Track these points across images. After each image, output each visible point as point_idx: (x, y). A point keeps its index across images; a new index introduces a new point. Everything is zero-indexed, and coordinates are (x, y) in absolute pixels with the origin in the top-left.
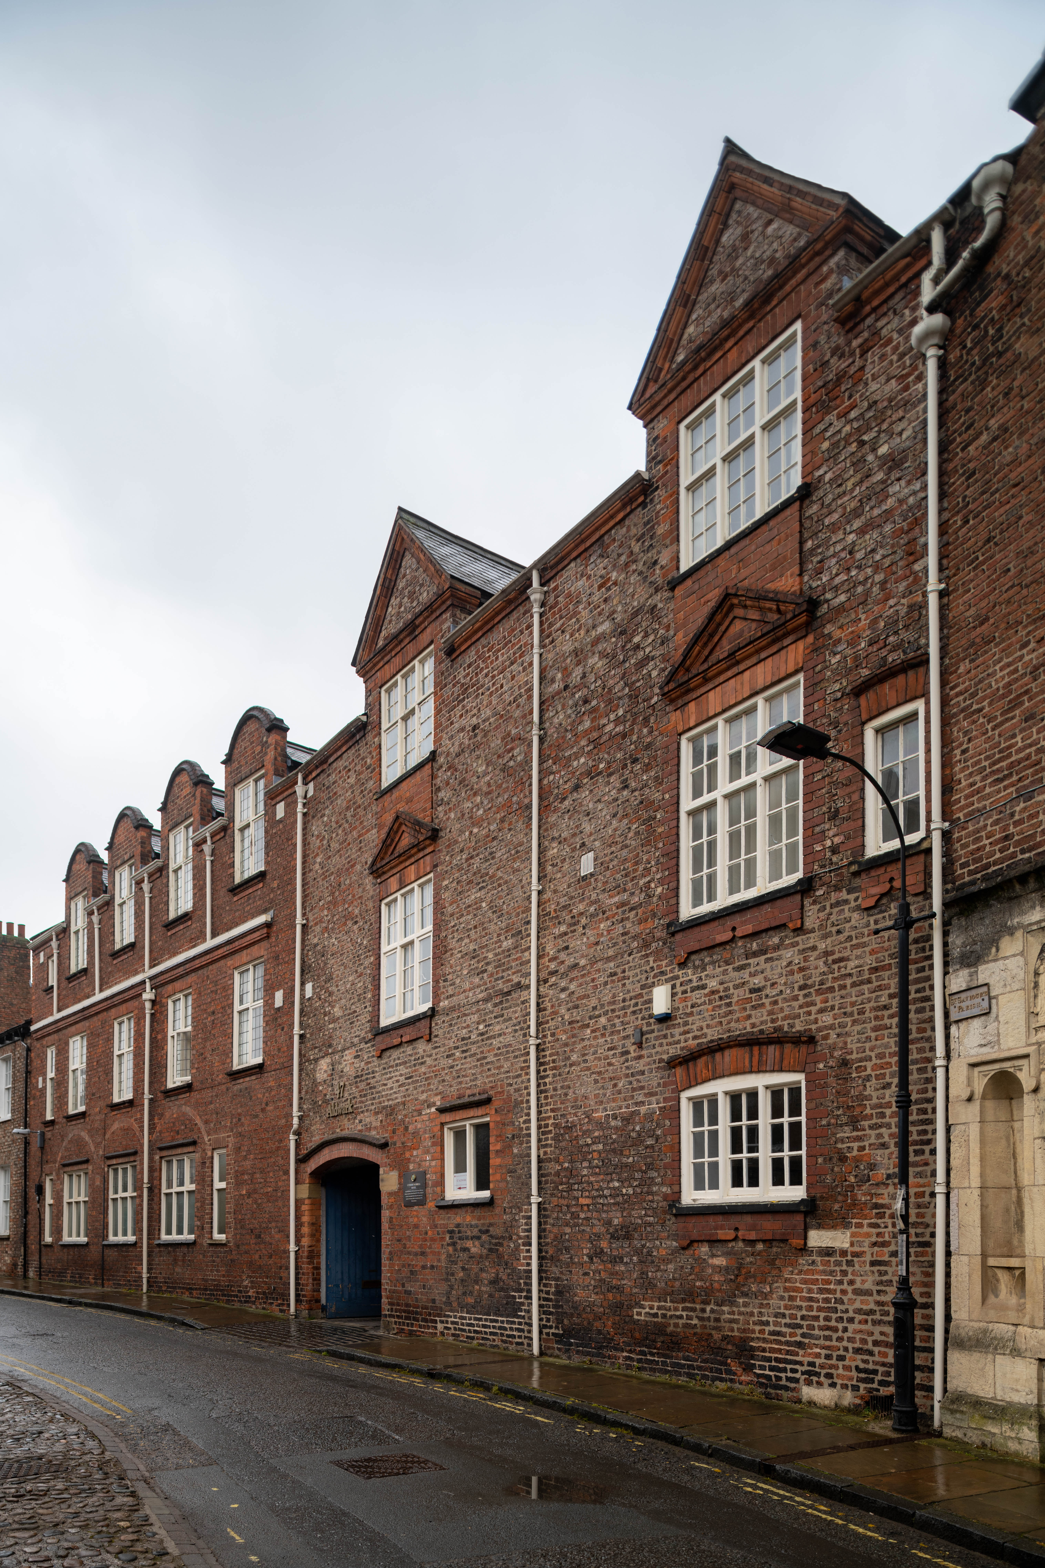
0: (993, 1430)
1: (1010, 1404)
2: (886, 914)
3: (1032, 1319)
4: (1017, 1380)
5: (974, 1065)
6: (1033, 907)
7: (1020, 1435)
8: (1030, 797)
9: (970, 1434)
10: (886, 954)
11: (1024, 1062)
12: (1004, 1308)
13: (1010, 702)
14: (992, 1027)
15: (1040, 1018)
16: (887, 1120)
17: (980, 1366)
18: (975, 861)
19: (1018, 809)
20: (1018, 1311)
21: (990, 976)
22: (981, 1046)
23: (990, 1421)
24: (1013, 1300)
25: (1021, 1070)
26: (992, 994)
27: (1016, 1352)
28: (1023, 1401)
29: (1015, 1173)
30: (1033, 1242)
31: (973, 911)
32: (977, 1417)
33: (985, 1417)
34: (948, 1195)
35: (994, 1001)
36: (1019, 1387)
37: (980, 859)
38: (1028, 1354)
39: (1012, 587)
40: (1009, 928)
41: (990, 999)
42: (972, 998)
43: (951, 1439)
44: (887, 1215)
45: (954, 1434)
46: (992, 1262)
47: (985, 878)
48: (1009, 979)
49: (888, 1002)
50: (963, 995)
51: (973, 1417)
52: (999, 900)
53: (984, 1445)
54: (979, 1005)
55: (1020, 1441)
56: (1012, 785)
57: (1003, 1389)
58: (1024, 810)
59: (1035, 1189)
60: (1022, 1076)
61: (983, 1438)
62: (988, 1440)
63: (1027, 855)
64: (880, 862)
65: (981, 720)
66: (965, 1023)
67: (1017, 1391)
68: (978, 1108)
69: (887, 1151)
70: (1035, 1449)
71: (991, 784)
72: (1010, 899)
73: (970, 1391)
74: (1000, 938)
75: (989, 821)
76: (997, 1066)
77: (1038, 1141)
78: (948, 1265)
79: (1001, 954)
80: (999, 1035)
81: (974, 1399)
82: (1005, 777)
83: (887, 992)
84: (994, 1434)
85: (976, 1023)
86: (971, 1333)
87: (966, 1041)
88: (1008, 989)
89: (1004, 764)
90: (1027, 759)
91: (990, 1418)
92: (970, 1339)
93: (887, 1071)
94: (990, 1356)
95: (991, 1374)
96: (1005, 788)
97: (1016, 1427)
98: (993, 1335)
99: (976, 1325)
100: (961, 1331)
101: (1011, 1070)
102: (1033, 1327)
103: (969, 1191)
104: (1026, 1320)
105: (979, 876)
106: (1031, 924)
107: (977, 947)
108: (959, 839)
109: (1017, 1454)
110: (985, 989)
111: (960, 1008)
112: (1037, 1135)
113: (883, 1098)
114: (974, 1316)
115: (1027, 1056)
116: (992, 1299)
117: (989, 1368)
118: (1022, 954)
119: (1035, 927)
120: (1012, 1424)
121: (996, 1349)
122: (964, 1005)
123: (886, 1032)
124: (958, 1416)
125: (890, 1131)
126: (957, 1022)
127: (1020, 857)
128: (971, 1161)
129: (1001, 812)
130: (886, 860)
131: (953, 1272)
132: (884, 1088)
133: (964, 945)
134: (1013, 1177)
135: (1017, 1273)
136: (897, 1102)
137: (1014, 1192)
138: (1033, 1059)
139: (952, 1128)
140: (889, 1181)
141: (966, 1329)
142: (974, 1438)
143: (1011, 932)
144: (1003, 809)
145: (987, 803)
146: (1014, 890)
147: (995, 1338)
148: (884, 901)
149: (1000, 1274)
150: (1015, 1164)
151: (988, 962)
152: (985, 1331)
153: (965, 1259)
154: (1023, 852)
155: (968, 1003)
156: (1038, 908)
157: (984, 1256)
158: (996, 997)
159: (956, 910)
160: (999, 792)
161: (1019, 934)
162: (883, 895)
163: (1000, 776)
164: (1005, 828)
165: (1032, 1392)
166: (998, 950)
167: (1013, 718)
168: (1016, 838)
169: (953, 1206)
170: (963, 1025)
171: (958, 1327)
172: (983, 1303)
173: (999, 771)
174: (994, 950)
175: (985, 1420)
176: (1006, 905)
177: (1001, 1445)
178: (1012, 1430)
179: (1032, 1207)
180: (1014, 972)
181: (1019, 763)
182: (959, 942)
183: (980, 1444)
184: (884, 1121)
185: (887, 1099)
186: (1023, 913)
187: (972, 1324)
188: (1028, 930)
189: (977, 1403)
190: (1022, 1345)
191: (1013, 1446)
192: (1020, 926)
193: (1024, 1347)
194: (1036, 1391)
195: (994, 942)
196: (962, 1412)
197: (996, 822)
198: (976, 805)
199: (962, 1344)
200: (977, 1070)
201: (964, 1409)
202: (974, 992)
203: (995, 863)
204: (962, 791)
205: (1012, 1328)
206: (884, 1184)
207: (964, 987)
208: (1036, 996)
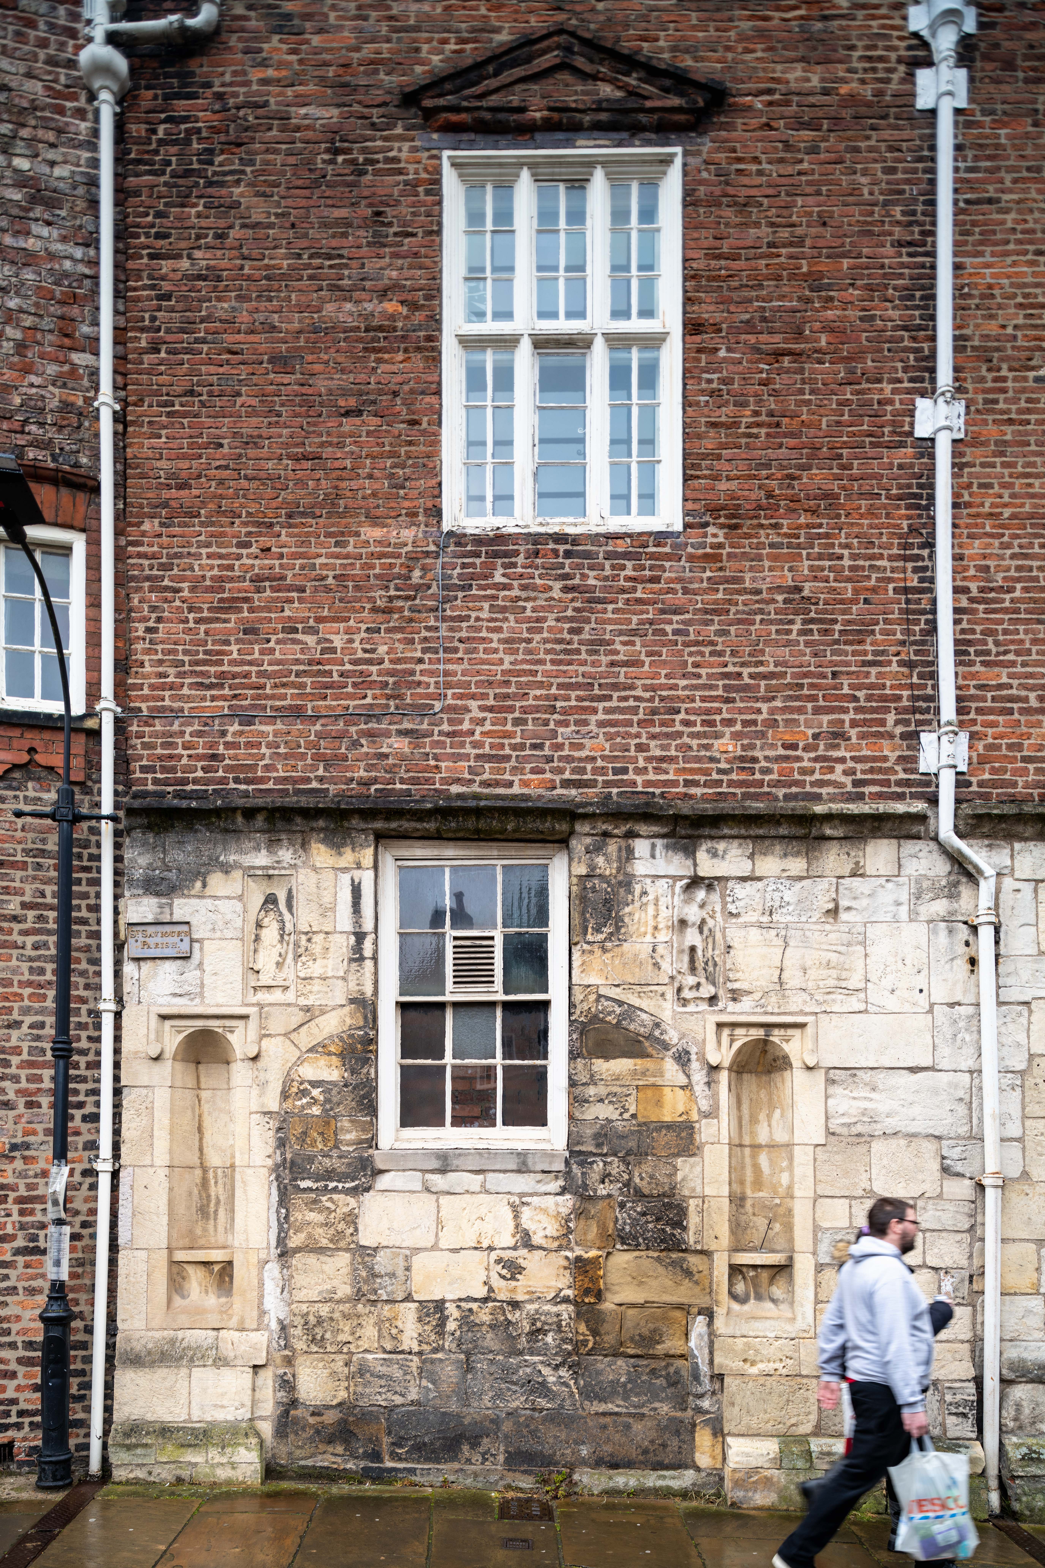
0: (193, 1460)
1: (213, 1424)
2: (21, 794)
3: (242, 1320)
4: (223, 1395)
5: (164, 1017)
6: (258, 849)
7: (235, 1459)
8: (249, 721)
9: (157, 1470)
10: (19, 847)
11: (240, 1023)
12: (200, 1311)
13: (221, 600)
14: (192, 975)
15: (261, 976)
16: (13, 1070)
17: (167, 1384)
18: (164, 769)
19: (231, 729)
20: (221, 1312)
21: (192, 914)
22: (175, 995)
23: (190, 1450)
24: (212, 1300)
25: (232, 1032)
26: (195, 936)
27: (221, 1362)
28: (230, 1418)
29: (201, 1150)
30: (245, 1231)
31: (166, 830)
32: (170, 1448)
33: (182, 1446)
34: (115, 1175)
35: (196, 946)
36: (225, 1403)
37: (173, 770)
38: (239, 1362)
39: (227, 467)
40: (222, 865)
41: (192, 941)
42: (164, 935)
43: (128, 1482)
44: (10, 1200)
45: (131, 1476)
46: (180, 1256)
47: (178, 795)
48: (220, 923)
49: (19, 912)
50: (151, 930)
51: (163, 1449)
52: (209, 827)
53: (179, 1480)
54: (174, 946)
55: (233, 1466)
56: (224, 698)
57: (202, 1408)
58: (241, 733)
59: (250, 1171)
60: (234, 1039)
61: (179, 1472)
62: (185, 1474)
63: (243, 787)
64: (15, 720)
65: (178, 603)
66: (149, 964)
67: (223, 1407)
68: (169, 1069)
69: (12, 1114)
70: (255, 1471)
71: (191, 686)
72: (226, 831)
73: (149, 1417)
74: (209, 872)
75: (189, 730)
76: (200, 1023)
77: (257, 1117)
78: (113, 1262)
79: (208, 891)
80: (202, 985)
81: (157, 1426)
82: (211, 687)
83: (19, 899)
84: (195, 1465)
85: (169, 967)
86: (150, 1346)
87: (151, 985)
88: (218, 934)
89: (213, 669)
90: (245, 677)
91: (190, 1446)
92: (149, 1353)
93: (16, 1005)
94: (184, 1371)
95: (185, 1392)
96: (213, 698)
97: (228, 1450)
98: (184, 1344)
99: (158, 1335)
100: (134, 1344)
101: (220, 1030)
102: (243, 1330)
103: (151, 1171)
104: (234, 1322)
105: (170, 789)
106: (254, 868)
107: (172, 875)
108: (139, 735)
109: (229, 1482)
110: (185, 928)
111: (145, 943)
112: (254, 1108)
113: (8, 1040)
114: (155, 1324)
115: (245, 1017)
116: (178, 1301)
117: (182, 1385)
118: (240, 898)
119: (260, 872)
120: (223, 1448)
121: (192, 1360)
122: (151, 941)
123: (15, 952)
124: (139, 1451)
125: (17, 1086)
126: (137, 960)
127: (232, 785)
128: (156, 1133)
129: (206, 724)
130: (26, 721)
131: (122, 1271)
132: (9, 1027)
133: (150, 867)
134: (198, 1154)
135: (216, 1268)
136: (53, 1049)
137: (198, 1172)
138: (253, 1023)
139: (125, 1091)
140: (17, 1154)
141: (143, 1342)
142: (165, 1474)
143: (226, 869)
144: (209, 721)
145: (187, 706)
146: (234, 822)
147: (189, 1348)
148: (17, 775)
149: (190, 1269)
150: (201, 1139)
151: (189, 896)
152: (172, 1342)
153: (143, 1255)
154: (237, 780)
155: (159, 940)
156: (264, 852)
157: (170, 1250)
158: (197, 941)
159: (139, 821)
160: (204, 699)
161: (237, 874)
162: (15, 767)
163: (207, 681)
164: (213, 745)
165: (243, 1405)
166: (204, 886)
167: (226, 621)
168: (227, 762)
169: (123, 1189)
170: (146, 966)
171: (128, 1340)
172: (168, 1307)
173: (202, 674)
174: (198, 884)
175: (183, 1450)
176: (219, 836)
177: (206, 1475)
178: (222, 1454)
179: (245, 1191)
180: (229, 917)
181: (234, 678)
182: (143, 861)
183: (173, 1480)
184: (7, 1071)
185: (14, 1042)
186: (241, 852)
187: (150, 1334)
188: (250, 873)
189: (165, 1431)
190: (227, 1351)
191: (223, 1474)
192: (237, 866)
193: (231, 1355)
194: (249, 1404)
195: (200, 874)
196: (146, 1446)
197: (199, 734)
198: (167, 703)
199: (136, 1361)
200: (168, 1023)
201: (147, 1440)
202: (168, 928)
203: (195, 781)
204: (145, 676)
205: (215, 1333)
206: (6, 1157)
207: (150, 918)
208: (255, 951)
